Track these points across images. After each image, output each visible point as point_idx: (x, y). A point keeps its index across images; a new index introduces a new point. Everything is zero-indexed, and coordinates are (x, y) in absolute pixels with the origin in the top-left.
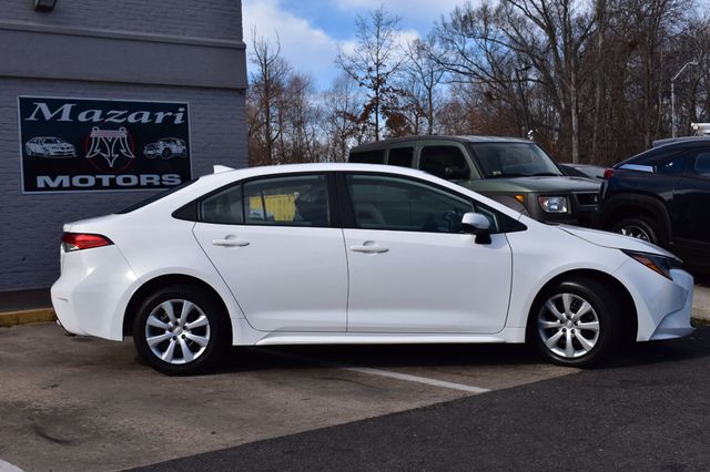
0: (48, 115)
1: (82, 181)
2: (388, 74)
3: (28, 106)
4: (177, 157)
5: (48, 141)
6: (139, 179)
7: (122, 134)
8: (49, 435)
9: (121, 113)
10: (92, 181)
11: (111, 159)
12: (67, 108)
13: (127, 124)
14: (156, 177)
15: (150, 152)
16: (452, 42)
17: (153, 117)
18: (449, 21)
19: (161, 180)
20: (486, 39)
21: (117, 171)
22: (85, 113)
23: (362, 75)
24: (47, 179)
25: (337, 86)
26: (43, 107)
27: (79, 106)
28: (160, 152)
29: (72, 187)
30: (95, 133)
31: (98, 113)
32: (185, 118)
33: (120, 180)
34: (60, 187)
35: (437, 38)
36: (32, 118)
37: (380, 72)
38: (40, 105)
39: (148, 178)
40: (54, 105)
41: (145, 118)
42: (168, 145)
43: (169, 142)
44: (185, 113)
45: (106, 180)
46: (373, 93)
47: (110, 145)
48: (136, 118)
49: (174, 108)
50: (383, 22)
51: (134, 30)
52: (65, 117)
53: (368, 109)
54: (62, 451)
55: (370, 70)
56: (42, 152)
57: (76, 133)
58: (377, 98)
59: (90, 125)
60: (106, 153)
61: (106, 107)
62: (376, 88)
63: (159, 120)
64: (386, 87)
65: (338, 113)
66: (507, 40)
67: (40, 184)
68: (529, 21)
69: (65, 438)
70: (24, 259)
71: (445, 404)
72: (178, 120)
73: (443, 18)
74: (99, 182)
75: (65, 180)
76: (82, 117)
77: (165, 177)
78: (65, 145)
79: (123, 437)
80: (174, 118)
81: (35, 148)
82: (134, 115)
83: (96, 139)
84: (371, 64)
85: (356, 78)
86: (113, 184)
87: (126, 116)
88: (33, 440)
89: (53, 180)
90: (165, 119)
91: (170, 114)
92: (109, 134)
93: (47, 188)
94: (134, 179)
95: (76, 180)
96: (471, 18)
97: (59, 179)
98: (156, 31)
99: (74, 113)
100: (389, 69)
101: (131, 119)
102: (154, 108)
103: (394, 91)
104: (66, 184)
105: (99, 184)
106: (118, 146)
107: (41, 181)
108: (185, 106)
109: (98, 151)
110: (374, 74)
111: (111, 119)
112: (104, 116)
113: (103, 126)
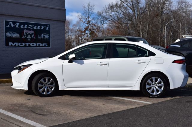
0: (12, 26)
1: (21, 44)
2: (91, 20)
3: (7, 23)
4: (47, 39)
5: (12, 33)
6: (36, 44)
7: (32, 32)
8: (37, 113)
9: (32, 26)
10: (24, 44)
11: (29, 38)
12: (18, 24)
13: (33, 29)
14: (41, 44)
15: (40, 37)
16: (108, 13)
17: (40, 28)
18: (107, 7)
19: (42, 45)
20: (117, 12)
21: (31, 42)
22: (23, 25)
23: (84, 20)
24: (12, 43)
25: (77, 23)
26: (11, 23)
27: (21, 24)
28: (42, 37)
29: (18, 46)
30: (25, 31)
31: (26, 26)
32: (49, 28)
33: (31, 44)
34: (15, 46)
35: (104, 12)
36: (8, 26)
37: (89, 20)
38: (10, 23)
39: (39, 44)
40: (14, 23)
41: (38, 28)
42: (44, 36)
43: (44, 34)
44: (49, 27)
45: (27, 44)
46: (87, 25)
47: (29, 35)
48: (36, 28)
49: (46, 25)
50: (90, 6)
51: (36, 3)
52: (17, 26)
53: (86, 29)
54: (43, 117)
55: (86, 19)
56: (11, 36)
57: (20, 31)
58: (88, 27)
59: (24, 29)
60: (28, 37)
61: (28, 24)
62: (88, 24)
63: (42, 28)
64: (90, 23)
65: (77, 30)
66: (122, 13)
67: (10, 45)
68: (128, 8)
69: (42, 114)
70: (5, 65)
71: (143, 106)
72: (47, 29)
73: (106, 6)
74: (26, 45)
75: (17, 44)
76: (22, 27)
77: (43, 44)
78: (17, 34)
79: (58, 114)
80: (46, 28)
81: (9, 34)
82: (35, 27)
83: (25, 33)
84: (87, 18)
85: (83, 21)
86: (29, 46)
87: (33, 27)
88: (33, 114)
89: (13, 43)
90: (44, 28)
91: (45, 27)
92: (29, 32)
93: (12, 46)
94: (35, 44)
95: (19, 44)
96: (113, 7)
97: (15, 43)
98: (42, 4)
99: (19, 26)
100: (91, 19)
101: (35, 28)
102: (41, 25)
103: (93, 25)
104: (17, 45)
105: (25, 45)
106: (31, 35)
107: (10, 44)
108: (49, 25)
109: (25, 36)
110: (87, 20)
111: (29, 28)
112: (27, 27)
113: (27, 29)
